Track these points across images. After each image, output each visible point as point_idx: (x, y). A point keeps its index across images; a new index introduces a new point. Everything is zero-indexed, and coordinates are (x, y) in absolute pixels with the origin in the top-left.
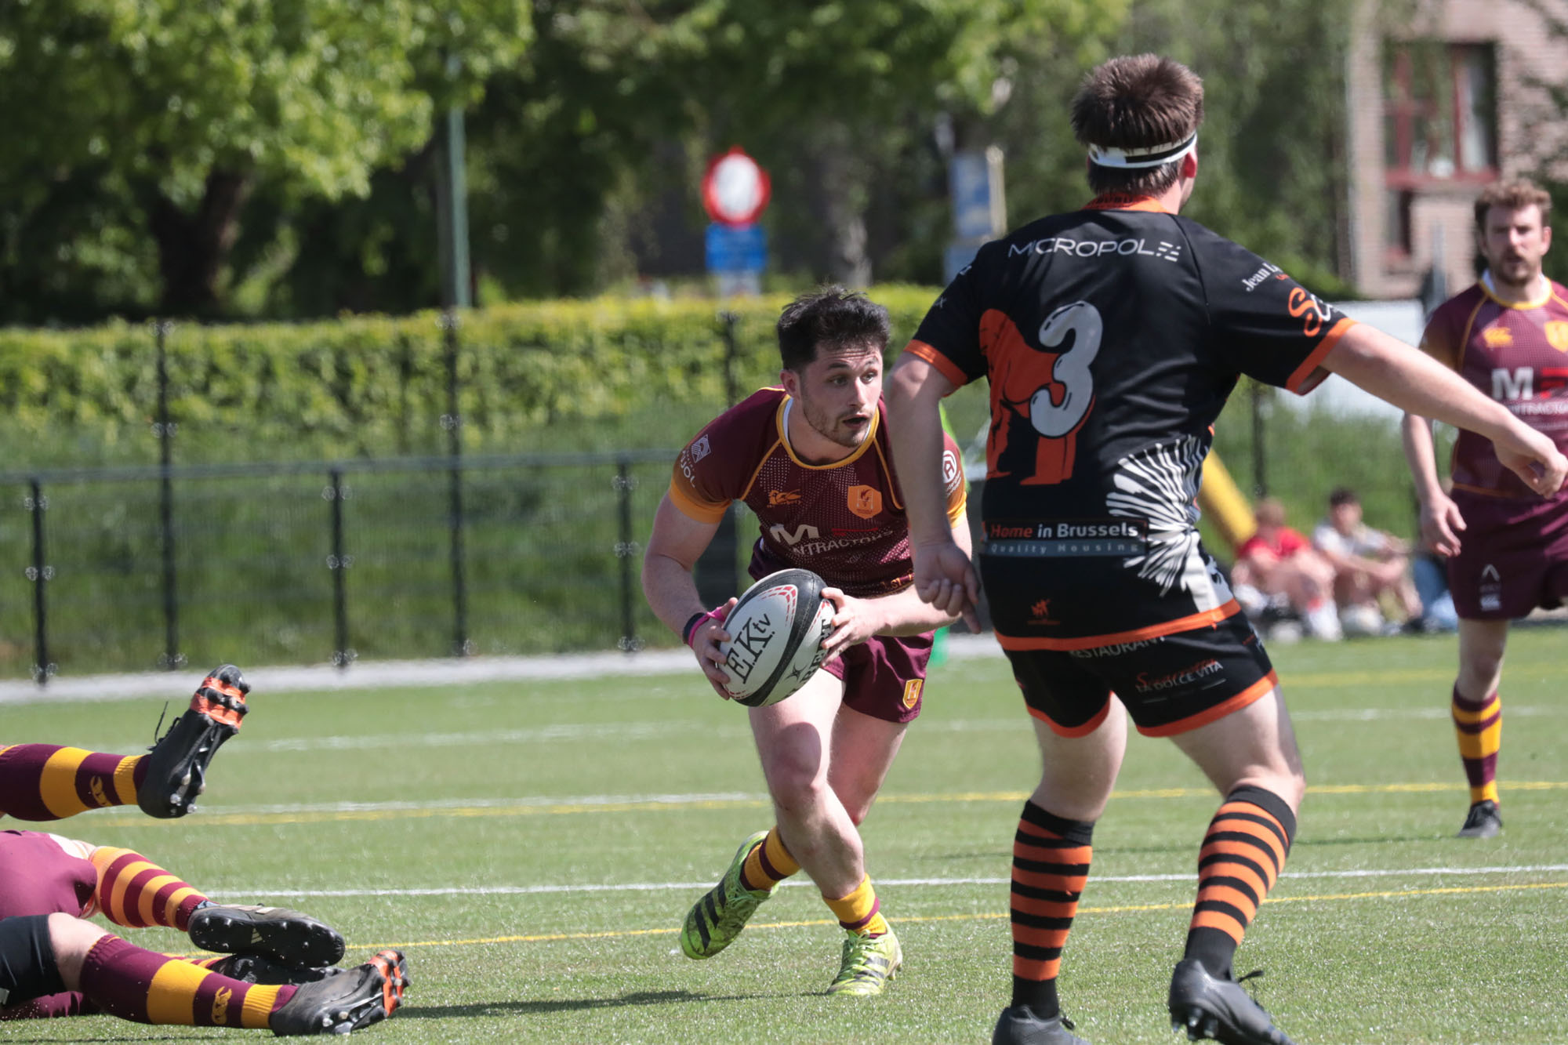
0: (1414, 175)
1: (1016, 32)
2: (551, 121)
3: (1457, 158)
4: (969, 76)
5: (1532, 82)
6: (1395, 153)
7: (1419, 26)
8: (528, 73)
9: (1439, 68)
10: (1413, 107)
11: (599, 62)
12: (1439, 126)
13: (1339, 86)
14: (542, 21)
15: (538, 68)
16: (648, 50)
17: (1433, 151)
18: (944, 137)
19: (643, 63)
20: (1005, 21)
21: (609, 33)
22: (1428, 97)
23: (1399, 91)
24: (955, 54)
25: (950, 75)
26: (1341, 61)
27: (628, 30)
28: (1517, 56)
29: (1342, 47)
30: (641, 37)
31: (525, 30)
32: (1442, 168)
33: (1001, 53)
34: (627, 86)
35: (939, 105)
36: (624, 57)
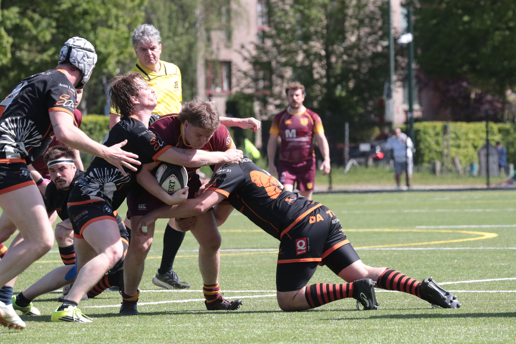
0: (212, 91)
1: (122, 57)
2: (15, 76)
3: (222, 87)
4: (111, 67)
5: (239, 71)
6: (208, 87)
7: (214, 57)
8: (9, 65)
9: (218, 67)
10: (212, 76)
11: (26, 63)
12: (218, 81)
13: (195, 71)
14: (13, 53)
15: (12, 64)
16: (37, 60)
17: (216, 86)
18: (105, 81)
19: (36, 63)
20: (119, 55)
21: (28, 56)
22: (215, 74)
23: (209, 73)
24: (108, 62)
25: (106, 67)
26: (196, 65)
27: (33, 56)
28: (236, 65)
29: (196, 62)
30: (35, 57)
31: (9, 55)
32: (218, 90)
33: (118, 62)
34: (32, 69)
35: (104, 74)
36: (32, 62)
